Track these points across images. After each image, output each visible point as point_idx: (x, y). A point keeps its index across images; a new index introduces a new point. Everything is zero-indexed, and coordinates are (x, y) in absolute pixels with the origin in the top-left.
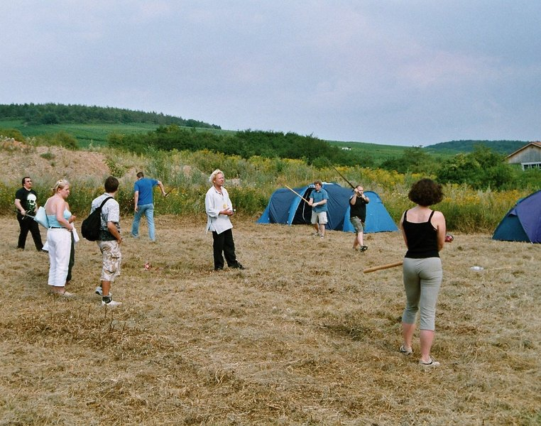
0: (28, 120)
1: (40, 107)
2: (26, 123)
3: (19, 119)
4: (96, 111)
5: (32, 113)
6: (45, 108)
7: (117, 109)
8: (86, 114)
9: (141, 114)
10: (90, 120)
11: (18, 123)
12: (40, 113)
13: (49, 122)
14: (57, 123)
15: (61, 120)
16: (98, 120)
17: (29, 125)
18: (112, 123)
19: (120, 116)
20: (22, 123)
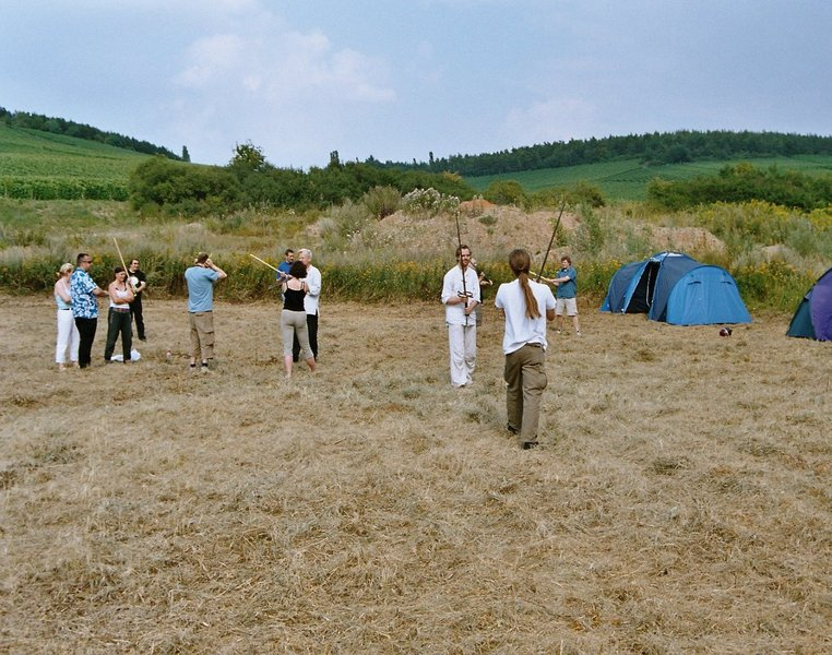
0: (649, 158)
1: (667, 138)
2: (647, 163)
3: (638, 157)
4: (746, 140)
5: (654, 147)
6: (674, 139)
7: (777, 135)
8: (731, 145)
9: (814, 139)
10: (736, 154)
11: (634, 164)
12: (666, 146)
13: (676, 161)
14: (688, 161)
15: (694, 156)
16: (747, 152)
17: (649, 166)
18: (765, 157)
19: (781, 144)
20: (640, 163)
